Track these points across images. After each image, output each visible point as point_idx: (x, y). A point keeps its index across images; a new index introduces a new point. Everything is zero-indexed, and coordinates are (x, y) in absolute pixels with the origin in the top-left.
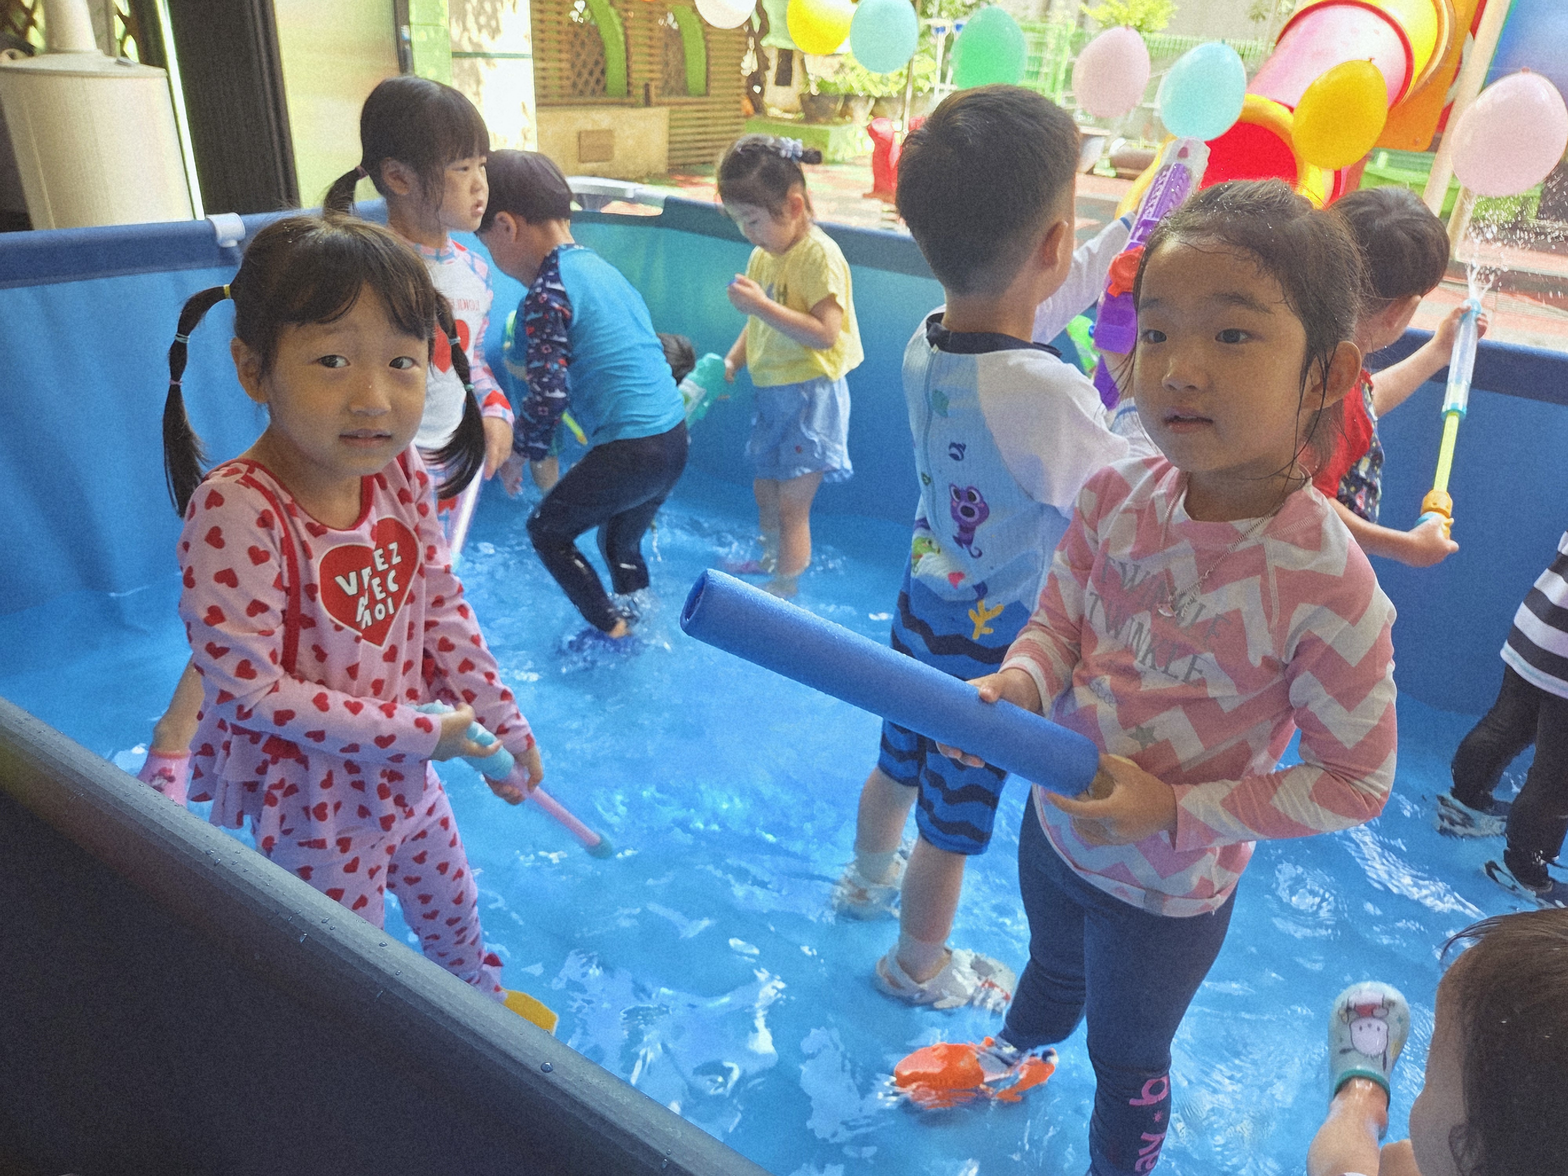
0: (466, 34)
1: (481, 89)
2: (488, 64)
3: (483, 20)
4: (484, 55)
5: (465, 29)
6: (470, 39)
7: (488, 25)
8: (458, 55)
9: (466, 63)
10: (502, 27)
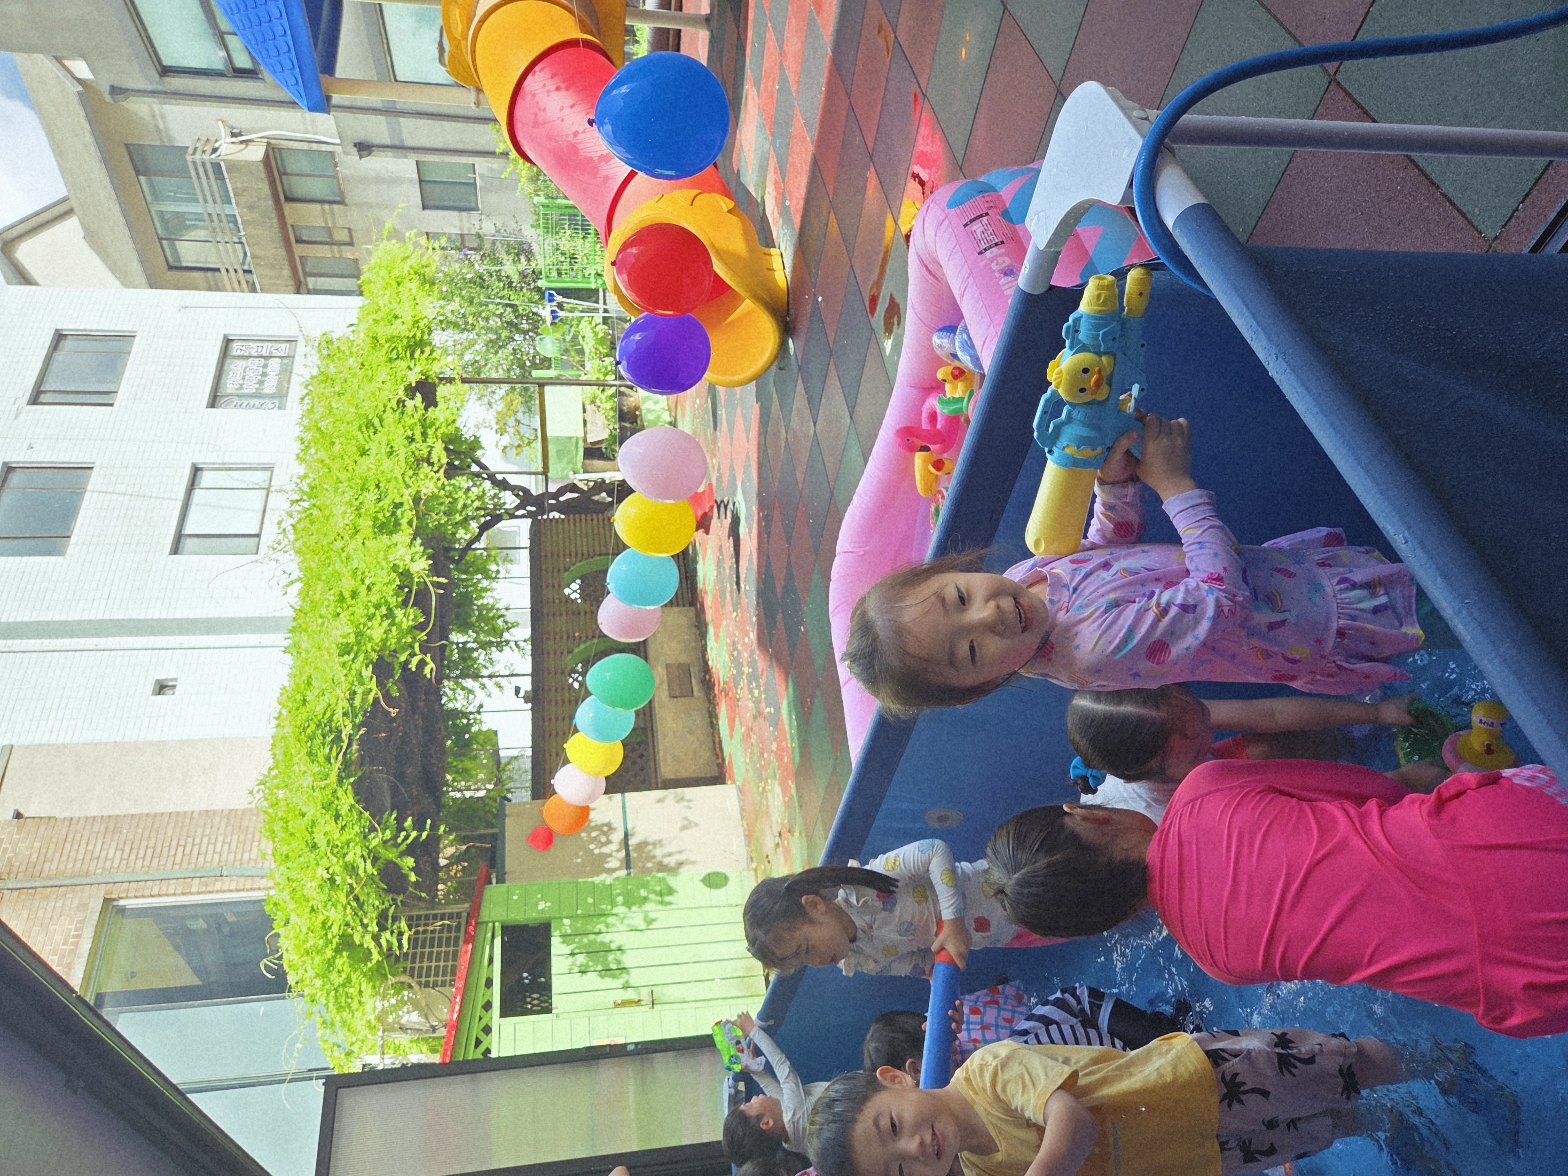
0: (614, 854)
1: (650, 840)
2: (632, 835)
3: (603, 839)
4: (626, 836)
5: (610, 855)
6: (618, 851)
7: (605, 834)
8: (628, 863)
9: (633, 855)
10: (606, 821)
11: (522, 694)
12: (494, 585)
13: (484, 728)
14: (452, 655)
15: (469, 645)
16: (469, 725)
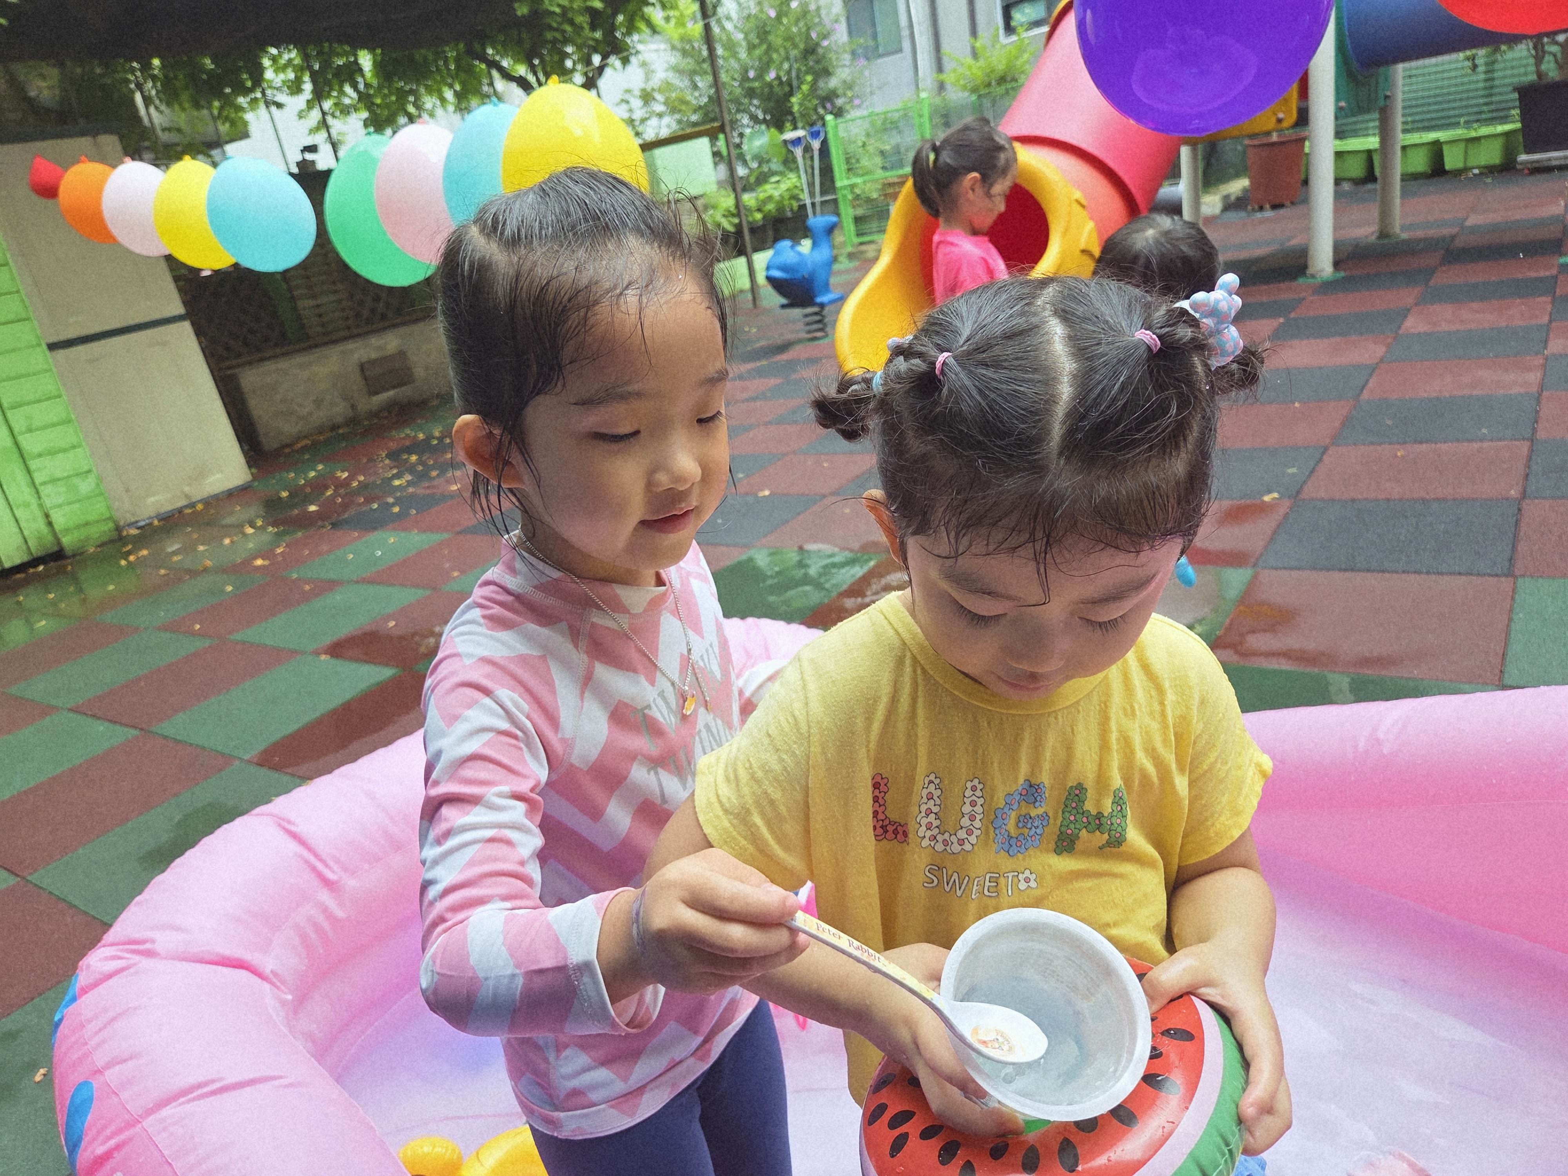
8: (59, 345)
11: (309, 156)
12: (451, 108)
13: (249, 116)
14: (339, 55)
15: (360, 79)
16: (247, 91)
